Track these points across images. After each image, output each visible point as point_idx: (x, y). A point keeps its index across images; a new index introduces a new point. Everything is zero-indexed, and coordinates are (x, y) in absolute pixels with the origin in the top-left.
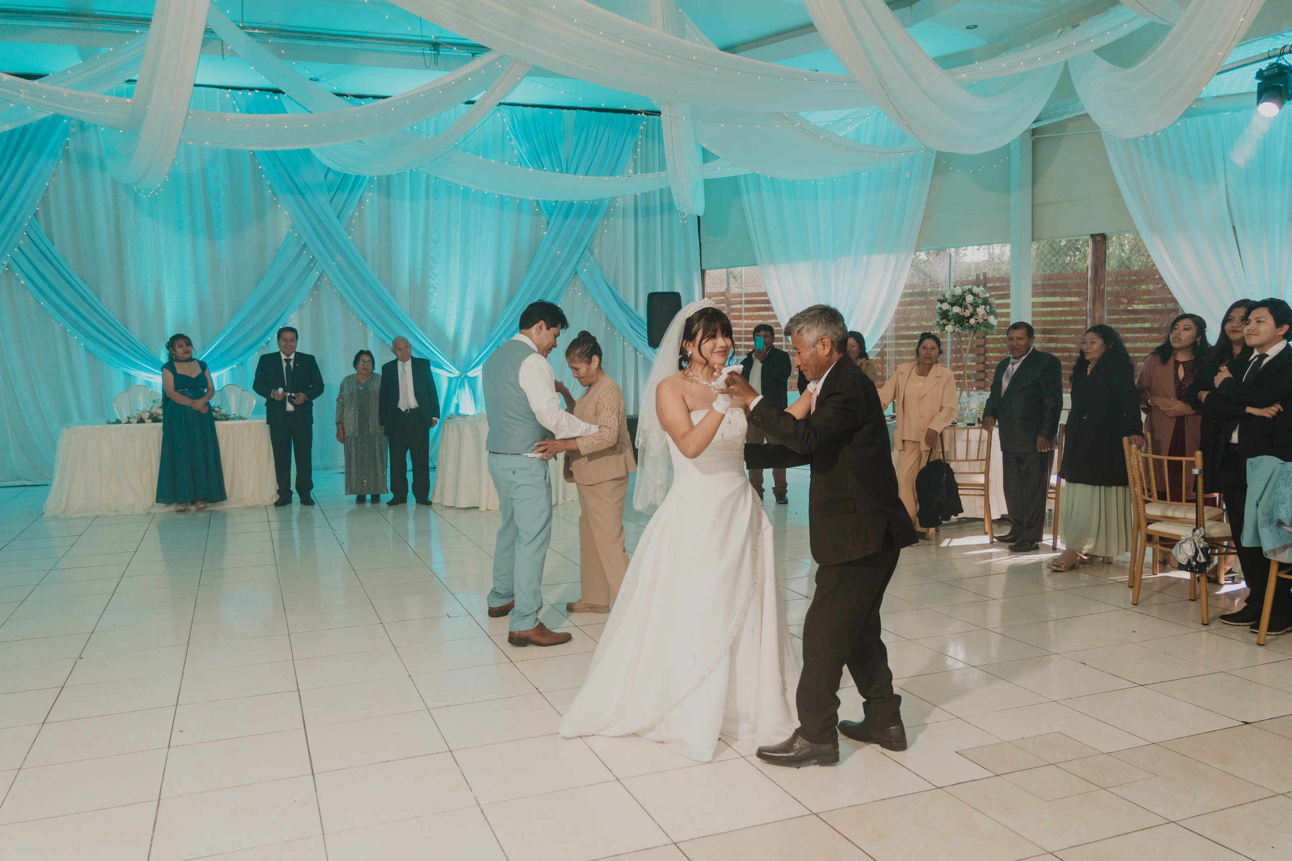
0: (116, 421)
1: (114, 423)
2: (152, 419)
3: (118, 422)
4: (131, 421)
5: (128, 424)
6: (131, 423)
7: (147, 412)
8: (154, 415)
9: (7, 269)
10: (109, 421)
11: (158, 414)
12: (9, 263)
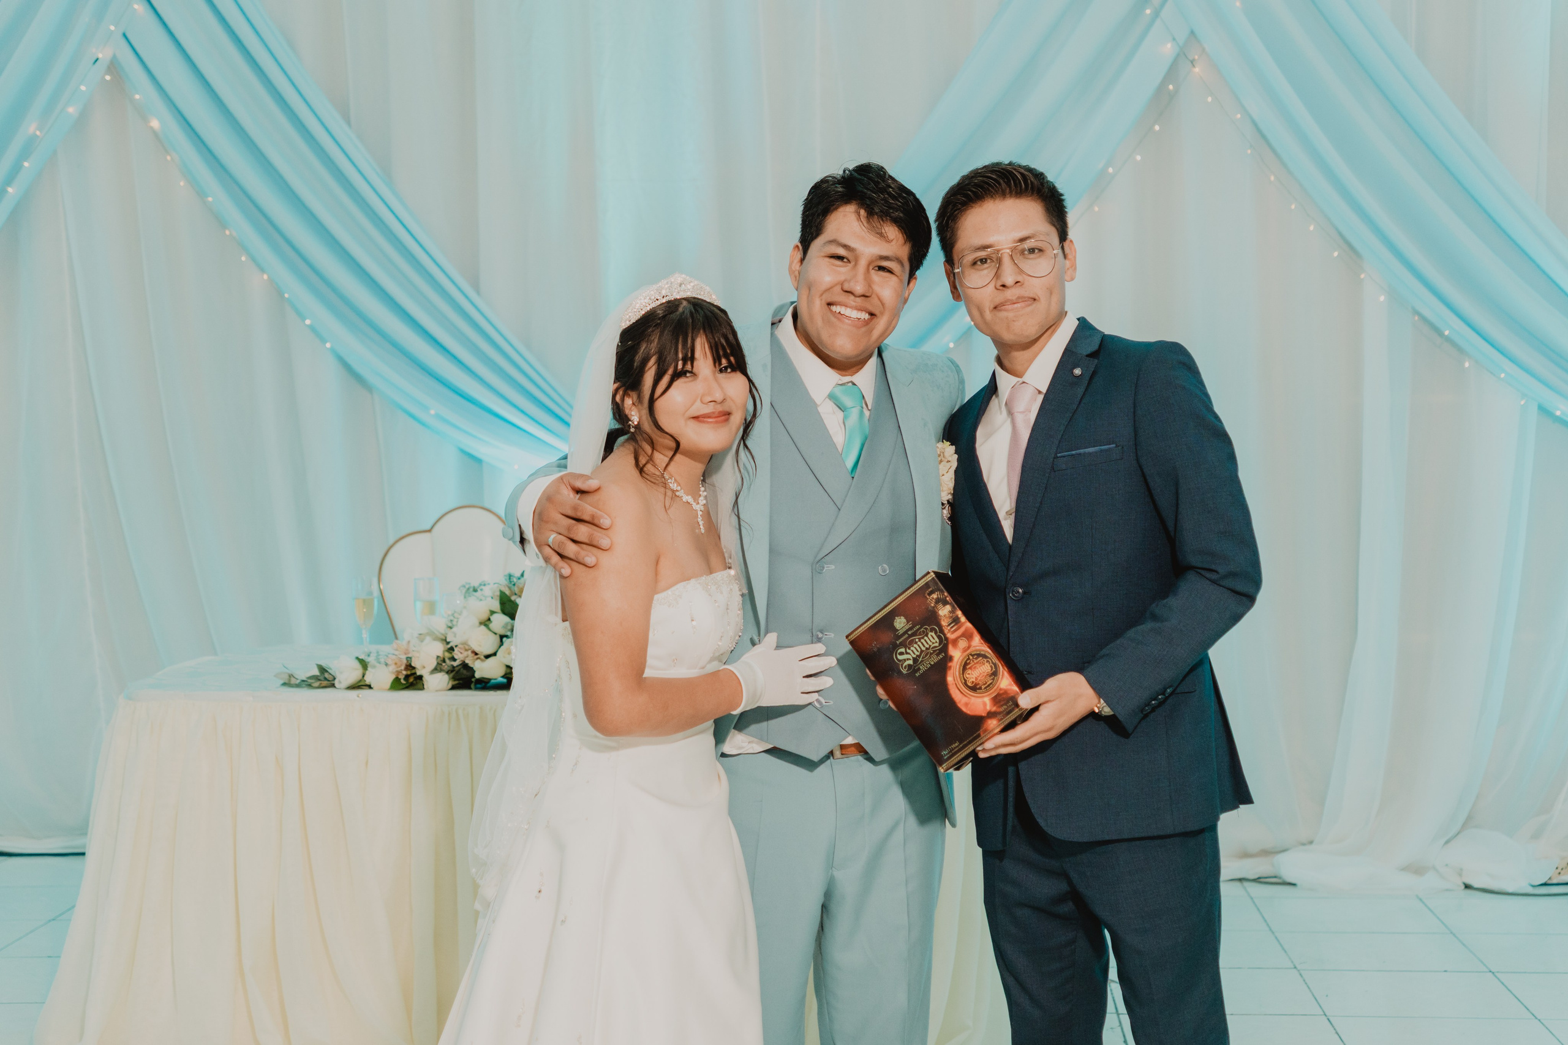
0: (316, 672)
1: (307, 684)
2: (451, 671)
3: (324, 679)
4: (368, 679)
5: (354, 693)
6: (370, 687)
7: (436, 639)
8: (459, 656)
9: (108, 78)
10: (291, 676)
11: (476, 654)
12: (114, 57)
